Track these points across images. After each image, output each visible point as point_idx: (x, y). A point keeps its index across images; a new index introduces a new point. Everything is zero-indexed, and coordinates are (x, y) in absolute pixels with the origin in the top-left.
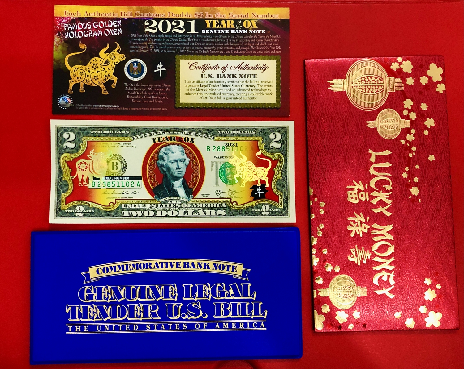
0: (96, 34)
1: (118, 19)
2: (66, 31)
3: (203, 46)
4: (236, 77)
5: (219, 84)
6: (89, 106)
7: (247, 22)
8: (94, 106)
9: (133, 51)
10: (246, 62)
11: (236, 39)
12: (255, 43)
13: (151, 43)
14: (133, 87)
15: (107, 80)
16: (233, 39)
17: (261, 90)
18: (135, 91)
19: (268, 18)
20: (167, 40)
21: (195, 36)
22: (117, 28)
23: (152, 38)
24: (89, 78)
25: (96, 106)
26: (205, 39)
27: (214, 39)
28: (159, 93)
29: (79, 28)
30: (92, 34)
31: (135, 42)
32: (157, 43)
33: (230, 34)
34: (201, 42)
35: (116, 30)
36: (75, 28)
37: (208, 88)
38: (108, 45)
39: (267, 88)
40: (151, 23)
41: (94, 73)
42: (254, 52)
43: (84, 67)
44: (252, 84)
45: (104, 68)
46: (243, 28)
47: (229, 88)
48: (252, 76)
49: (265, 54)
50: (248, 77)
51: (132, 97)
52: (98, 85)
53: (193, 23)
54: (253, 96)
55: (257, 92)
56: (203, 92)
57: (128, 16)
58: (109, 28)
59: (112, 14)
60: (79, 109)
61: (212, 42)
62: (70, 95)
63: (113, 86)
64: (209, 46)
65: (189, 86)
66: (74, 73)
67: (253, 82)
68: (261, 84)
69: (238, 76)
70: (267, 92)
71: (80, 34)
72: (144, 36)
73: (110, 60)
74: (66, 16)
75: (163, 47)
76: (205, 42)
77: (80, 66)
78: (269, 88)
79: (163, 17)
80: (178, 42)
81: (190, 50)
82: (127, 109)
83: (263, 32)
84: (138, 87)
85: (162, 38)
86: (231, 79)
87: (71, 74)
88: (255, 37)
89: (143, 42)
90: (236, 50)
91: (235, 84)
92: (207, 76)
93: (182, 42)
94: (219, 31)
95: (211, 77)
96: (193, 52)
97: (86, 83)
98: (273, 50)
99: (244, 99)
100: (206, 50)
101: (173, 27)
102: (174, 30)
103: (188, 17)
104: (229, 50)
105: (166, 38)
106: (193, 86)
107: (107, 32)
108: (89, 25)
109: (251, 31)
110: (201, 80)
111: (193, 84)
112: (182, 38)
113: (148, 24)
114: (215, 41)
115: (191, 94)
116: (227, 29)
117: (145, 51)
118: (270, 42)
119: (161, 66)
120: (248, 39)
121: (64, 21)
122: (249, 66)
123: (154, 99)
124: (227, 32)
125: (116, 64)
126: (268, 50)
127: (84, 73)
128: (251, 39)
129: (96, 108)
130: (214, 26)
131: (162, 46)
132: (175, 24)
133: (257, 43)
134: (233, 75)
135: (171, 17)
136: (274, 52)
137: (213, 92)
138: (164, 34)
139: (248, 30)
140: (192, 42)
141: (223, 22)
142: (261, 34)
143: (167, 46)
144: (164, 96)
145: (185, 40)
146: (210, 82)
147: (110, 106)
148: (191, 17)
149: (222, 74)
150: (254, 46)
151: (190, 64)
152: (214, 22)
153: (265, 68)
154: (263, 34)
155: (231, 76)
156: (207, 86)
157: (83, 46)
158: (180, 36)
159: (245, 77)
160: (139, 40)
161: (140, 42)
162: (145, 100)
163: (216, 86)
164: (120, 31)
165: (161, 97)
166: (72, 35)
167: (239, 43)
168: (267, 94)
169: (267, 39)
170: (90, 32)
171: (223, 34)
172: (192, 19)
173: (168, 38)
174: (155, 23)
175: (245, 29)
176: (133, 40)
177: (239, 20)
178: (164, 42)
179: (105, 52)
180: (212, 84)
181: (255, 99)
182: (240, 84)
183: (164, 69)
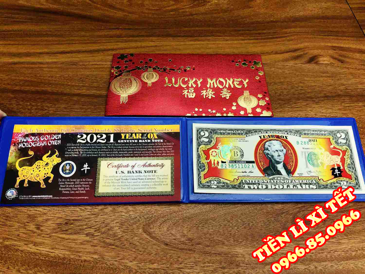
0: (42, 144)
1: (58, 134)
2: (20, 143)
3: (118, 151)
4: (141, 173)
5: (129, 178)
6: (30, 196)
7: (150, 134)
8: (33, 196)
9: (68, 155)
10: (149, 162)
11: (142, 146)
12: (156, 148)
13: (80, 150)
14: (64, 182)
15: (46, 177)
16: (140, 146)
17: (160, 182)
18: (66, 184)
19: (165, 132)
20: (93, 147)
21: (113, 145)
22: (58, 140)
23: (82, 146)
24: (32, 176)
25: (35, 196)
26: (120, 146)
27: (127, 146)
28: (84, 186)
29: (30, 140)
30: (39, 144)
31: (70, 149)
32: (85, 150)
33: (138, 143)
34: (118, 149)
35: (57, 141)
36: (27, 140)
37: (120, 181)
38: (50, 152)
39: (164, 180)
40: (82, 136)
41: (37, 172)
42: (155, 155)
43: (30, 168)
44: (153, 177)
45: (45, 168)
46: (148, 139)
47: (136, 181)
48: (154, 172)
49: (163, 156)
50: (150, 172)
51: (63, 189)
52: (39, 180)
53: (112, 136)
54: (154, 186)
55: (156, 183)
56: (116, 184)
57: (66, 132)
58: (52, 140)
59: (55, 130)
60: (21, 200)
61: (125, 148)
62: (16, 189)
63: (50, 181)
64: (123, 151)
65: (106, 180)
66: (22, 172)
67: (154, 176)
68: (160, 177)
69: (143, 172)
70: (164, 183)
71: (30, 144)
72: (76, 145)
73: (49, 162)
74: (22, 133)
75: (89, 153)
76: (120, 149)
77: (27, 167)
78: (165, 180)
79: (92, 132)
80: (101, 149)
81: (109, 154)
82: (58, 198)
83: (162, 141)
84: (68, 182)
85: (89, 146)
86: (138, 174)
87: (19, 173)
88: (156, 144)
89: (75, 149)
90: (142, 154)
91: (141, 178)
92: (121, 173)
93: (103, 149)
94: (131, 141)
95: (123, 173)
96: (111, 155)
97: (30, 180)
98: (168, 153)
99: (147, 188)
100: (120, 154)
101: (97, 138)
102: (98, 141)
103: (109, 132)
104: (137, 154)
105: (92, 146)
106: (109, 180)
107: (50, 143)
108: (37, 138)
109: (153, 141)
110: (116, 175)
111: (110, 178)
112: (103, 146)
113: (80, 137)
114: (128, 147)
115: (107, 186)
116: (136, 139)
117: (76, 156)
118: (166, 148)
119: (87, 165)
120: (151, 146)
121: (20, 135)
122: (151, 164)
123: (79, 190)
124: (136, 141)
125: (54, 165)
126: (165, 153)
127: (29, 172)
128: (152, 146)
129: (34, 198)
130: (127, 138)
131: (88, 151)
132: (99, 136)
133: (157, 148)
134: (139, 171)
135: (97, 132)
136: (169, 154)
137: (124, 184)
138: (91, 143)
139: (151, 139)
140: (110, 149)
141: (134, 135)
142: (160, 142)
143: (92, 151)
144: (87, 187)
145: (106, 147)
146: (122, 177)
147: (45, 196)
148: (111, 132)
149: (131, 171)
150: (155, 151)
151: (108, 164)
152: (127, 135)
153: (162, 166)
154: (161, 143)
155: (138, 172)
156: (119, 180)
157: (31, 153)
158: (102, 145)
159: (148, 172)
160: (72, 148)
161: (73, 149)
162: (72, 191)
163: (126, 179)
164: (60, 142)
165: (84, 189)
166: (24, 145)
167: (144, 148)
168: (164, 185)
169: (165, 145)
170: (38, 143)
171: (133, 143)
172: (112, 133)
173: (94, 146)
174: (85, 136)
175: (149, 139)
176: (68, 148)
177: (145, 133)
178: (90, 149)
179: (47, 157)
180: (124, 178)
181: (155, 188)
182: (144, 178)
183: (89, 168)
